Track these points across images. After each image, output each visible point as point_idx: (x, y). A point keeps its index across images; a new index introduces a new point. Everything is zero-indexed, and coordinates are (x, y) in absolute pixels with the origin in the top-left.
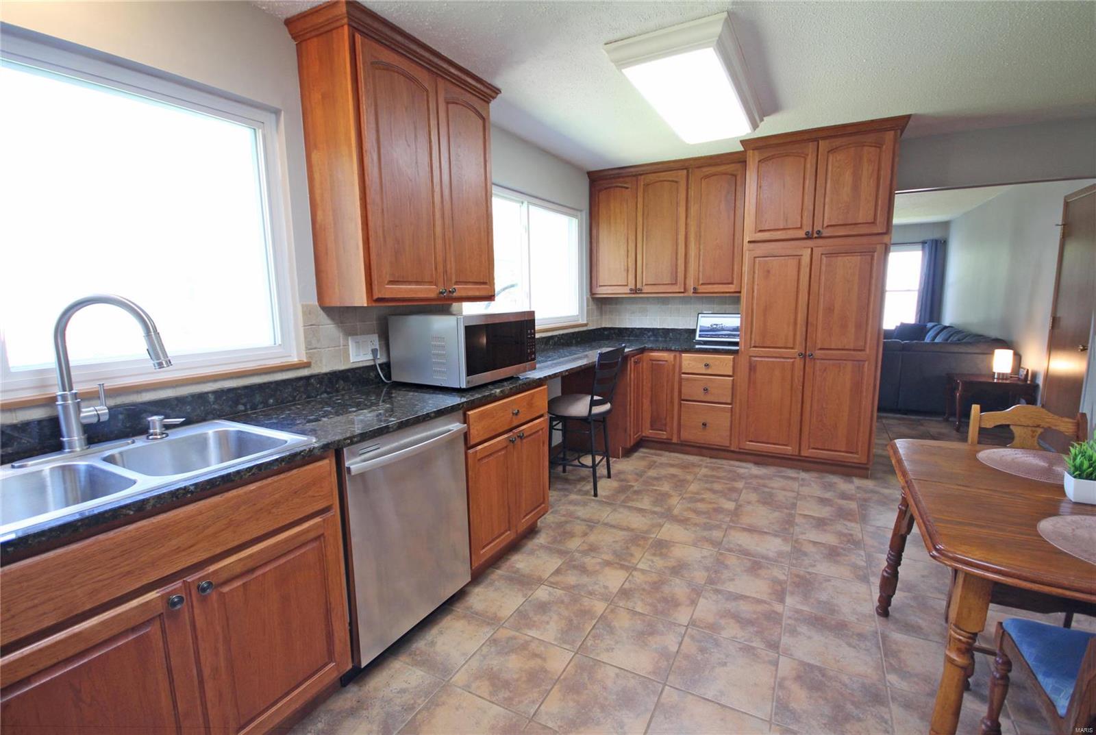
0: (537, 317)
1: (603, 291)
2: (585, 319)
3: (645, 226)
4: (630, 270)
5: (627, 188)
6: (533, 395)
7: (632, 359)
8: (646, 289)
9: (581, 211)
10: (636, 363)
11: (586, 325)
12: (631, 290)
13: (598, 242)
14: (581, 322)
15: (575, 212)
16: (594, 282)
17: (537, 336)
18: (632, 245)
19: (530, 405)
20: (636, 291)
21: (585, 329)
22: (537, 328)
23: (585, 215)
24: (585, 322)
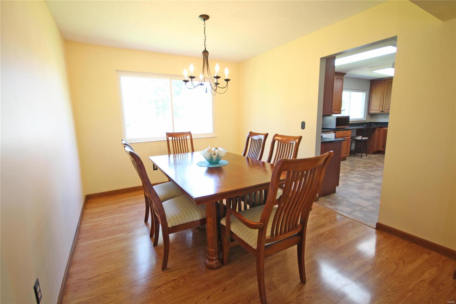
0: (350, 118)
1: (372, 112)
2: (365, 119)
3: (387, 94)
4: (381, 106)
5: (382, 84)
6: (348, 132)
7: (377, 129)
8: (385, 111)
9: (367, 90)
10: (378, 130)
11: (365, 121)
12: (381, 111)
13: (371, 98)
14: (364, 120)
15: (365, 91)
16: (369, 109)
17: (350, 123)
18: (382, 100)
19: (347, 133)
20: (382, 111)
21: (365, 122)
22: (350, 121)
23: (368, 92)
24: (365, 120)
